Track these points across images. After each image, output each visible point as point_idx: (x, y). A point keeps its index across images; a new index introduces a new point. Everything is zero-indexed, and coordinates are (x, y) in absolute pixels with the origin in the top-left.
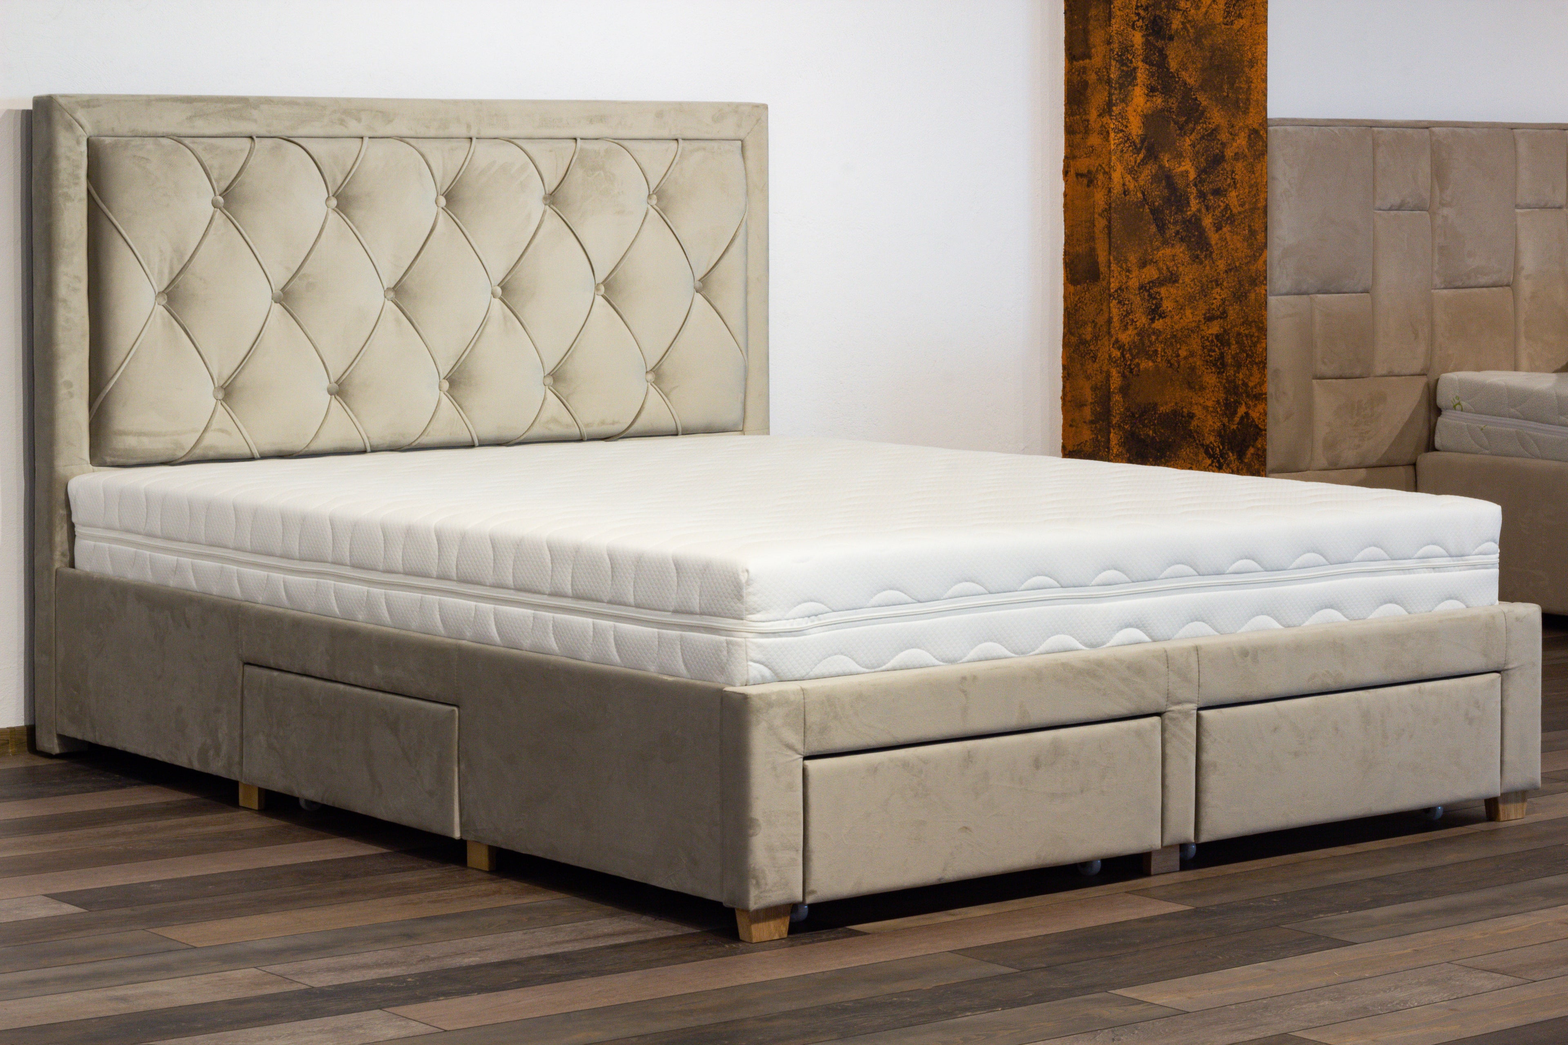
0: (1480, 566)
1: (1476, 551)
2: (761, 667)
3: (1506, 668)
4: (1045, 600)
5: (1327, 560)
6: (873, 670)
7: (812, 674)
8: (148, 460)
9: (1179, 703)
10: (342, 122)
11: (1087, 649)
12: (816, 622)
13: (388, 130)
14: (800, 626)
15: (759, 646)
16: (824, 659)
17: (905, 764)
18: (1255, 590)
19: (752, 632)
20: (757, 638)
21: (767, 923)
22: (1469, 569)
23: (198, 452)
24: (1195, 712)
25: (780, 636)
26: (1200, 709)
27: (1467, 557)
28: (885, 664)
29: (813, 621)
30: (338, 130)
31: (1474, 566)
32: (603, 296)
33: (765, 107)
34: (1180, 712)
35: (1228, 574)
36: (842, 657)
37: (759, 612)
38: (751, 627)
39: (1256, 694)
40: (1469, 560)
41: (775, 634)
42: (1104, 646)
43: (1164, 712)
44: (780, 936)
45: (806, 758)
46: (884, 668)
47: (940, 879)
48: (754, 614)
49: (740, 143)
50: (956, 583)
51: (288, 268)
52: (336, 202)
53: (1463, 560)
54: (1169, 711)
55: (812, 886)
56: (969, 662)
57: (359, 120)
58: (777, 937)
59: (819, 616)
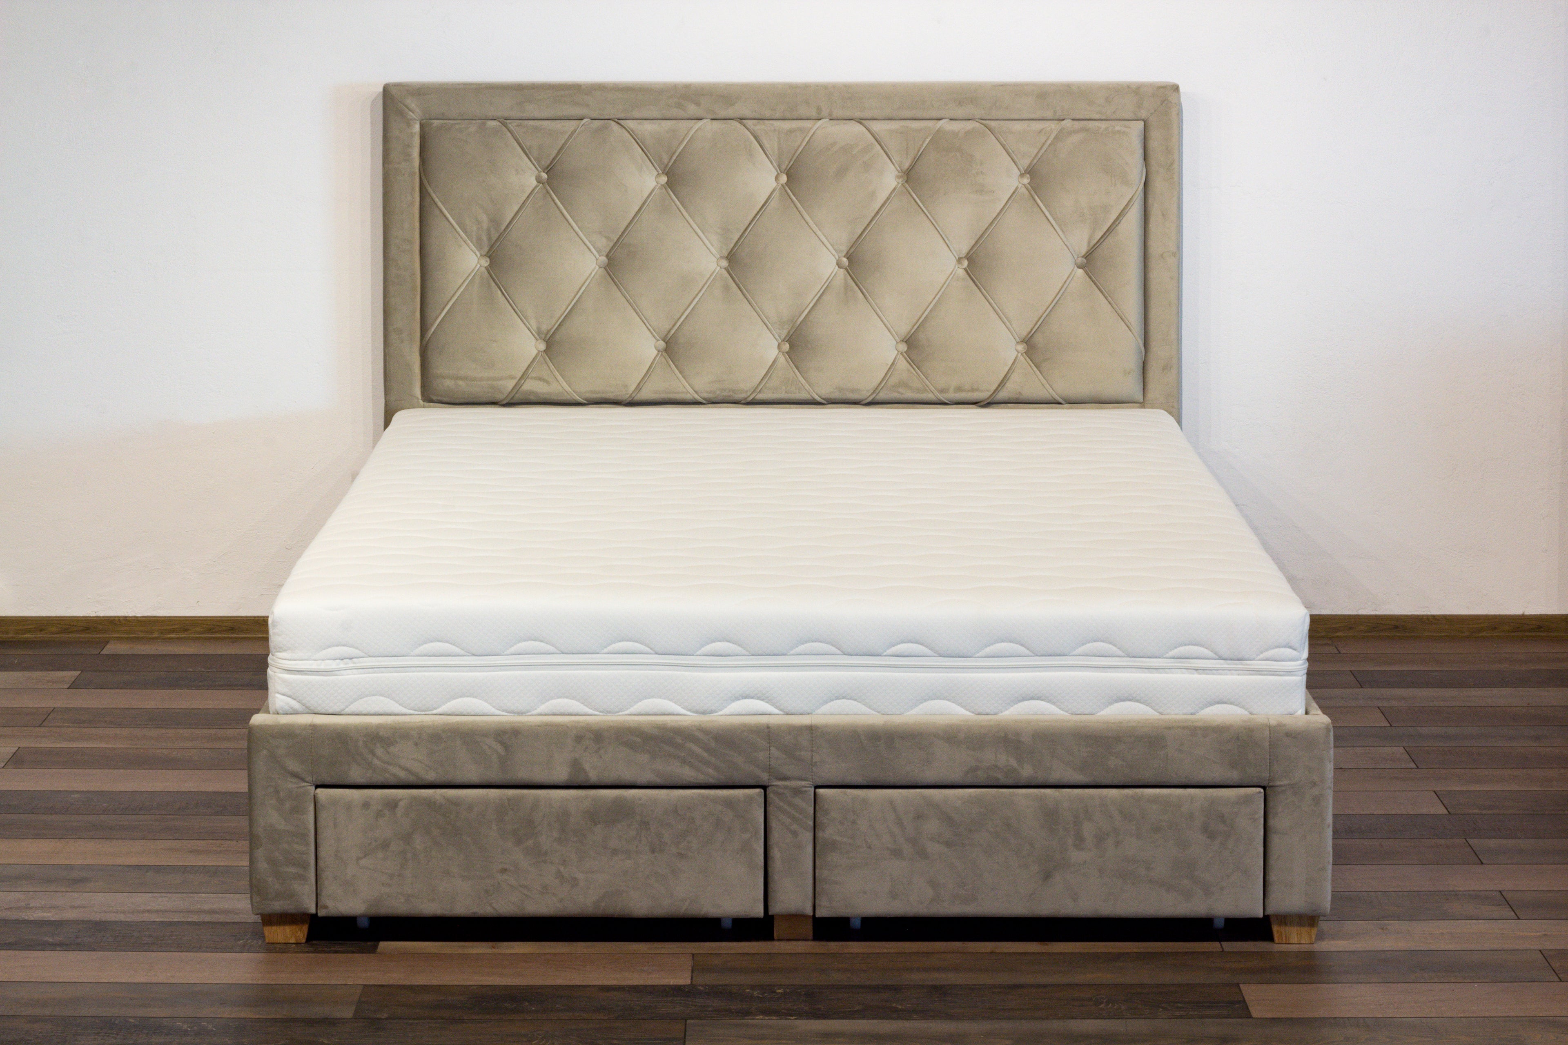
0: (1267, 672)
1: (1262, 656)
2: (289, 700)
3: (1271, 784)
4: (635, 665)
5: (1031, 651)
6: (423, 713)
7: (348, 710)
8: (476, 400)
9: (786, 778)
10: (679, 106)
11: (695, 715)
12: (351, 665)
13: (731, 112)
14: (328, 668)
15: (284, 681)
16: (361, 698)
17: (430, 804)
18: (923, 674)
19: (279, 668)
20: (282, 673)
21: (282, 927)
22: (1252, 675)
23: (518, 397)
24: (813, 789)
25: (306, 674)
26: (817, 787)
27: (1248, 662)
28: (436, 709)
29: (346, 664)
30: (675, 112)
31: (1259, 672)
32: (965, 269)
33: (1176, 88)
34: (786, 787)
35: (885, 656)
36: (382, 698)
37: (285, 651)
38: (278, 663)
39: (891, 779)
40: (1252, 665)
41: (299, 672)
42: (716, 714)
43: (768, 786)
44: (296, 940)
45: (317, 787)
46: (435, 712)
47: (474, 913)
48: (281, 652)
49: (1142, 123)
50: (519, 642)
51: (608, 238)
52: (667, 178)
53: (1241, 664)
54: (772, 786)
55: (325, 900)
56: (539, 715)
57: (698, 104)
58: (293, 941)
59: (354, 659)
